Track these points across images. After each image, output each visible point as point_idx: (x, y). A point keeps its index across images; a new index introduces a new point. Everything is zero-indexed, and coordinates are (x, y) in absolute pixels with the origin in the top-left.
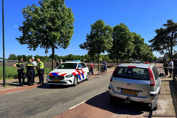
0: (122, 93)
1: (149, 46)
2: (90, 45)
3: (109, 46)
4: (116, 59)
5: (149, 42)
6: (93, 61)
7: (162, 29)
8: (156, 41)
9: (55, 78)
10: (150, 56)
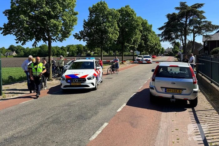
0: (166, 92)
1: (159, 35)
2: (89, 35)
3: (115, 37)
4: (112, 51)
5: (159, 30)
6: (81, 54)
7: (174, 14)
8: (167, 29)
9: (74, 80)
10: (158, 48)
